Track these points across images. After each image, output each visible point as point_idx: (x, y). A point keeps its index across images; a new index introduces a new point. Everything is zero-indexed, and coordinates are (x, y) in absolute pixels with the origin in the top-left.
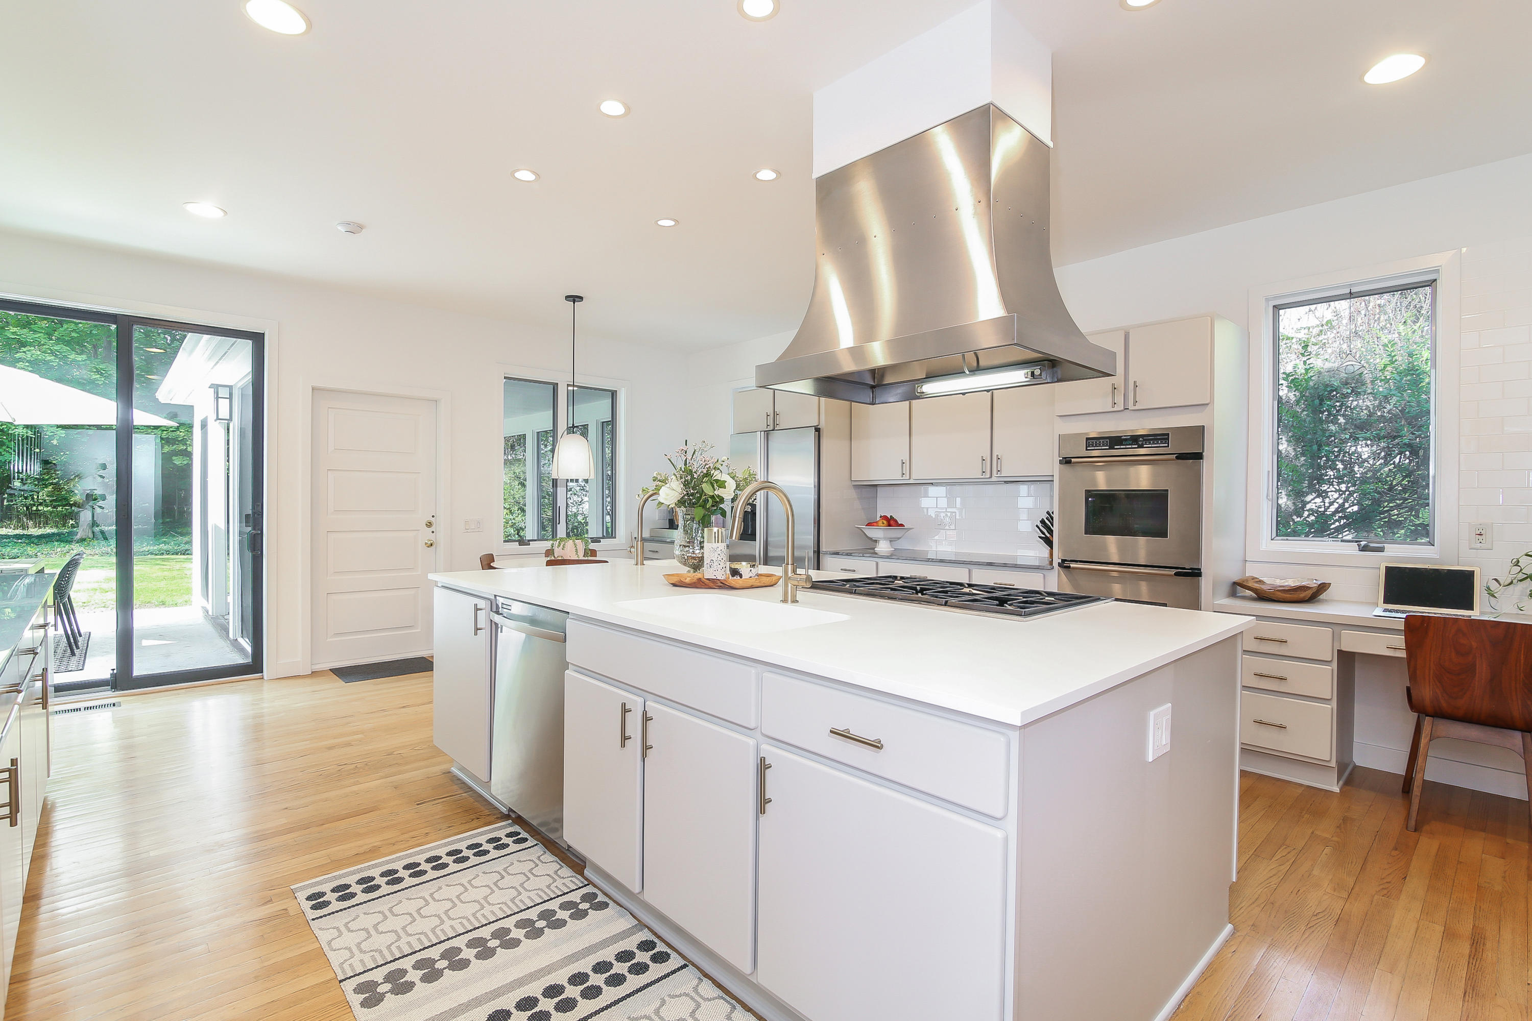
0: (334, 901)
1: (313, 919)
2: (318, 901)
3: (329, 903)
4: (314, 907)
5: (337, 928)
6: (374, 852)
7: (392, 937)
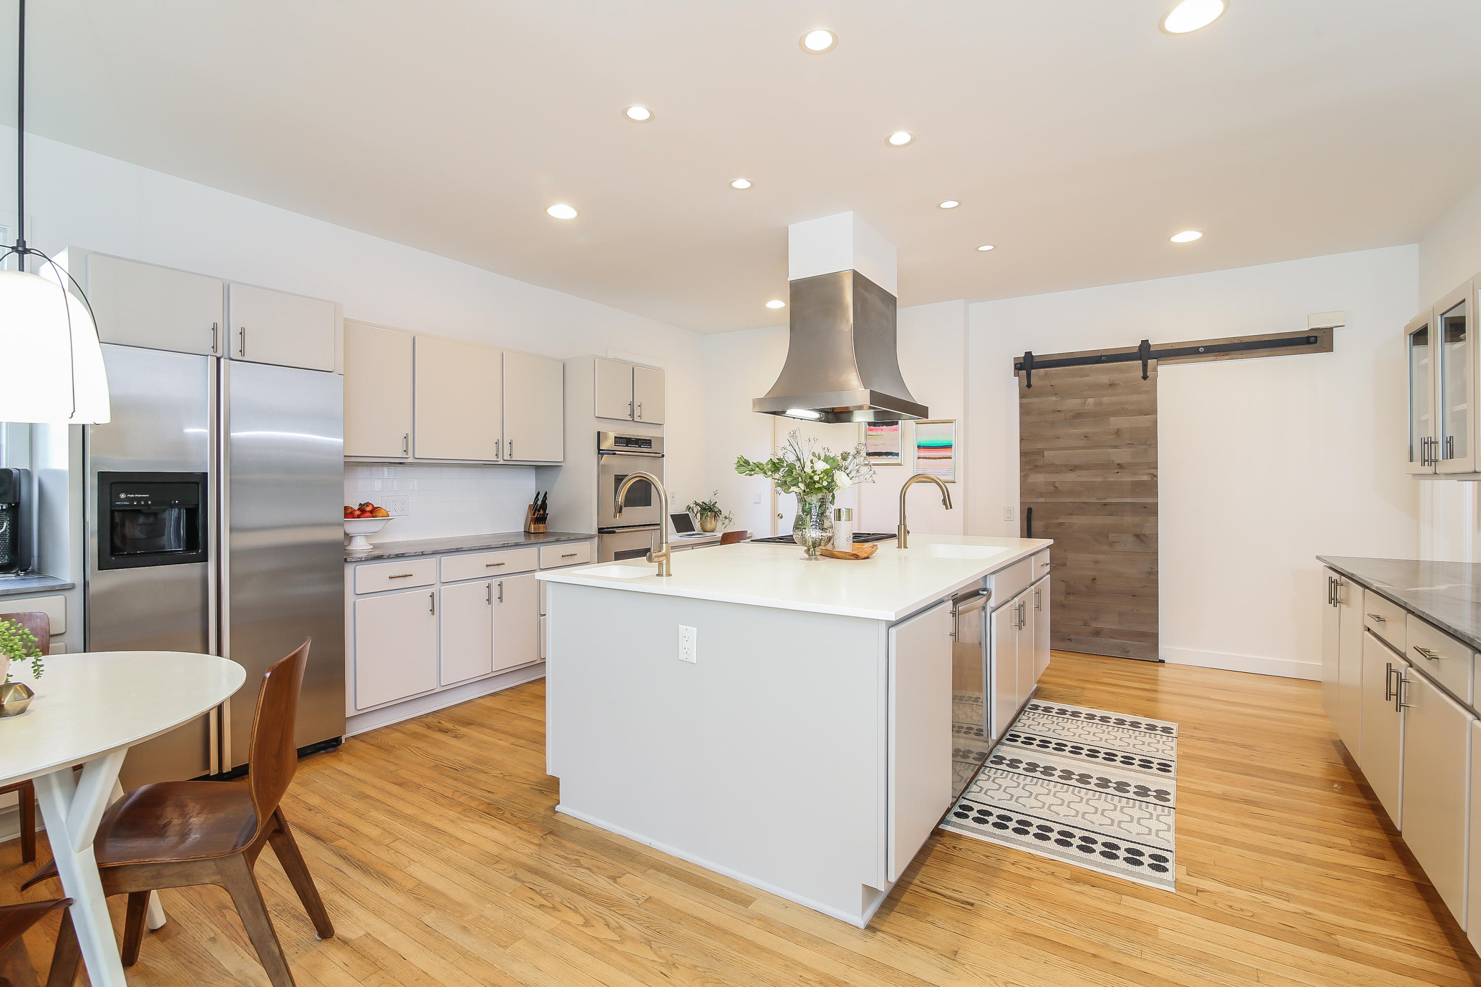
0: (1147, 855)
1: (1171, 851)
2: (1159, 864)
3: (1151, 856)
4: (1166, 860)
5: (1157, 835)
6: (1078, 878)
7: (1125, 810)
